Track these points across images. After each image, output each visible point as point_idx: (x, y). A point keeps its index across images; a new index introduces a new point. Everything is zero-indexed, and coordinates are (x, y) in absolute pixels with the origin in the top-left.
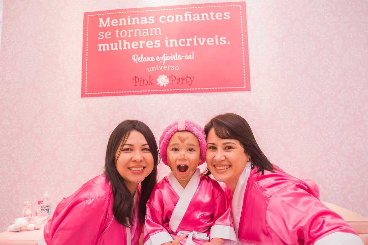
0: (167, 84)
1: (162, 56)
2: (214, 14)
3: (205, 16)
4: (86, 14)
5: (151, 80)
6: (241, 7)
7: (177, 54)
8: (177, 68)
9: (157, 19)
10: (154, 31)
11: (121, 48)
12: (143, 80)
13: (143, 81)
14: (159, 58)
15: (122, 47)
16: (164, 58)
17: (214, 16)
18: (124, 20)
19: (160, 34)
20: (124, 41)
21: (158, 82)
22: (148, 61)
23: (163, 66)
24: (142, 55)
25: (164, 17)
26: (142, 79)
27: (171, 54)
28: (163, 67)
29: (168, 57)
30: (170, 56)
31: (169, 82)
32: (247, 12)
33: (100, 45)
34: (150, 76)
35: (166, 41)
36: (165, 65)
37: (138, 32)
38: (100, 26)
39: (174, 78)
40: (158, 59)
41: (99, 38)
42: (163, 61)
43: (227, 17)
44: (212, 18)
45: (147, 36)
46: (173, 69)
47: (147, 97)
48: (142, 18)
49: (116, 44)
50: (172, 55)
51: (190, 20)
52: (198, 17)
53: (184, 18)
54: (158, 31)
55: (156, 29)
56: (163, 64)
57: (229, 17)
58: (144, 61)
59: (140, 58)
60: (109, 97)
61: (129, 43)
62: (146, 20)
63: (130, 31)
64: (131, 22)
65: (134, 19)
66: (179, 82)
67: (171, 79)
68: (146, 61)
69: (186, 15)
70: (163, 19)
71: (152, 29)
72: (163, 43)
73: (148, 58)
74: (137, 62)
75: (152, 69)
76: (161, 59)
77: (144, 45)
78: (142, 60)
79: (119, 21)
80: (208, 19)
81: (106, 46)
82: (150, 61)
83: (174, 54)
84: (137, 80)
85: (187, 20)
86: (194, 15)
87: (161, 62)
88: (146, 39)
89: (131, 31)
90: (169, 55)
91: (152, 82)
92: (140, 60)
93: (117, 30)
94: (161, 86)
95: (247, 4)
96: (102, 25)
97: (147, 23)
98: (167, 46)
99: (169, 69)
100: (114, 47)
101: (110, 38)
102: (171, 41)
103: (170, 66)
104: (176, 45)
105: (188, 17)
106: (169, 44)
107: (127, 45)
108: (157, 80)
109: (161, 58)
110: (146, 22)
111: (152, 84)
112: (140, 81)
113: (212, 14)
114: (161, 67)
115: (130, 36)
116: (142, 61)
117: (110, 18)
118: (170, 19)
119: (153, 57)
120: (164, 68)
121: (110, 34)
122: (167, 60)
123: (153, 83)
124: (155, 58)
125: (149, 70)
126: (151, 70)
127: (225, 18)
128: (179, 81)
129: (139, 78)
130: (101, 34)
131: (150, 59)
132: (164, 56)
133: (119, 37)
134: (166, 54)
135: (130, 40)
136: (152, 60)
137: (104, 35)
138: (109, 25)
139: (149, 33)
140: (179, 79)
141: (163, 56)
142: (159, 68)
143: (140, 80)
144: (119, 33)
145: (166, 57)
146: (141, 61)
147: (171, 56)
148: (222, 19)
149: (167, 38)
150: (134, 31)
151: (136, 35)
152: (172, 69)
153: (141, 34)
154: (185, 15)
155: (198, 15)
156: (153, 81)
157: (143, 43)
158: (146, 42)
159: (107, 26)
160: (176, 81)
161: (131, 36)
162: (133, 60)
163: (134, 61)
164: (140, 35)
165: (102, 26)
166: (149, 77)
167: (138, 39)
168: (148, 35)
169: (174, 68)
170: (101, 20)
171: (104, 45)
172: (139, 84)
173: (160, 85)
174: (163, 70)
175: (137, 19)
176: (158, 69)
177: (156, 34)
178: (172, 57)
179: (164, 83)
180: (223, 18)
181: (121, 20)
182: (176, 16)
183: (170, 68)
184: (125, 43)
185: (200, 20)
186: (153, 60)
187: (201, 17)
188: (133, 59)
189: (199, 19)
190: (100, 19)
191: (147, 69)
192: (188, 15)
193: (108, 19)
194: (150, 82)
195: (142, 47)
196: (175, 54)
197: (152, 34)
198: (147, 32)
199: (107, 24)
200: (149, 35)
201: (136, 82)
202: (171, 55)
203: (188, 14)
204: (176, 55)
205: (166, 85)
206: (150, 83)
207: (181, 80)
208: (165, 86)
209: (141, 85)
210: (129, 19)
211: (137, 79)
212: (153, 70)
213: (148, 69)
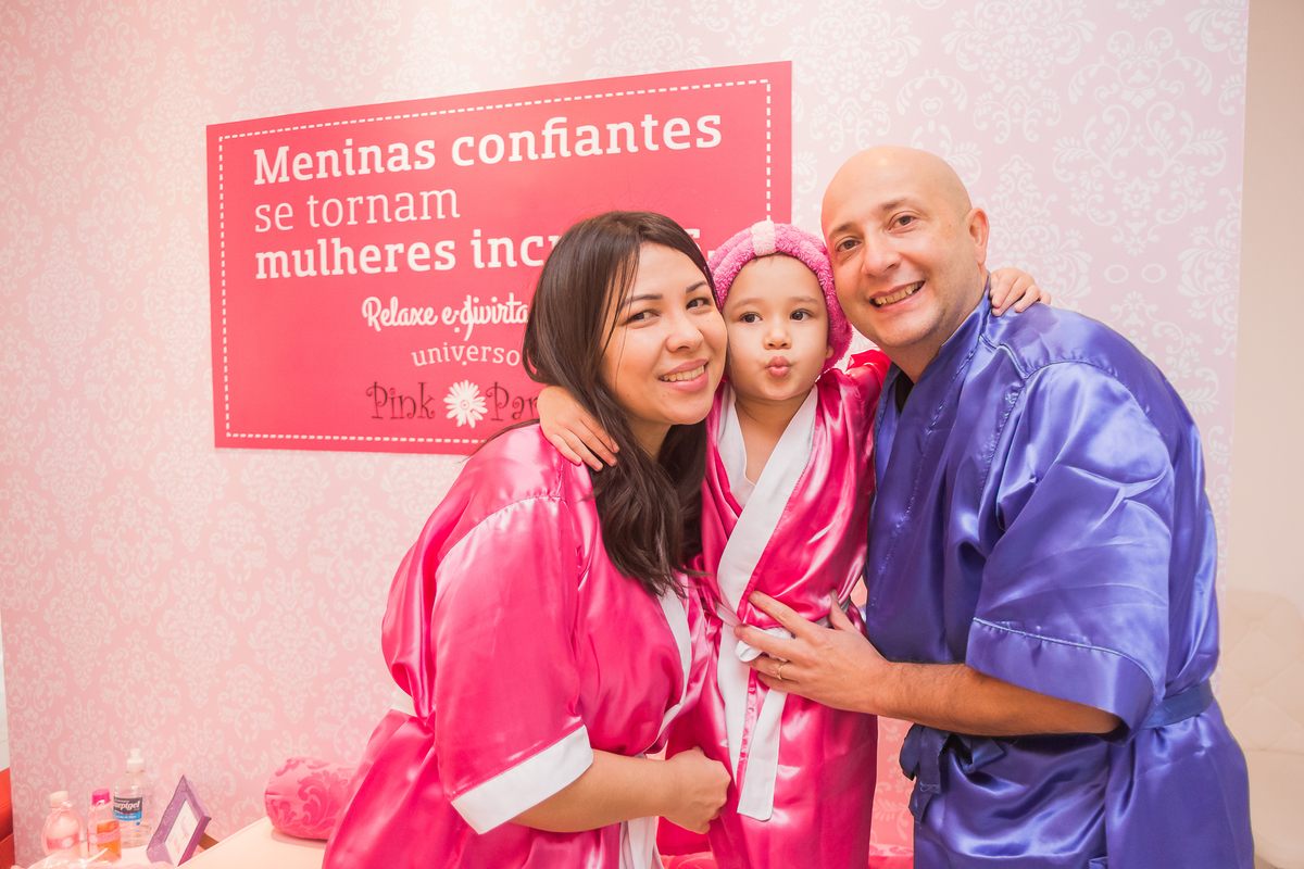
0: (481, 418)
1: (461, 307)
2: (656, 123)
3: (622, 134)
4: (213, 132)
5: (426, 399)
6: (769, 89)
7: (515, 300)
8: (513, 358)
9: (442, 152)
10: (433, 199)
11: (325, 272)
12: (401, 397)
13: (402, 403)
14: (453, 314)
15: (331, 266)
16: (470, 313)
17: (658, 135)
18: (333, 154)
19: (455, 215)
20: (336, 241)
21: (449, 407)
22: (414, 324)
23: (467, 345)
24: (394, 301)
25: (470, 141)
26: (397, 394)
27: (494, 299)
28: (465, 351)
29: (482, 308)
30: (488, 308)
31: (485, 411)
32: (793, 112)
33: (261, 257)
34: (422, 384)
35: (477, 244)
36: (473, 341)
37: (378, 203)
38: (259, 181)
39: (501, 398)
40: (449, 319)
41: (258, 229)
42: (467, 325)
43: (708, 138)
44: (651, 146)
45: (410, 220)
46: (498, 359)
47: (413, 460)
48: (392, 148)
49: (310, 253)
50: (495, 304)
51: (565, 153)
52: (595, 140)
53: (540, 148)
54: (444, 201)
55: (439, 195)
56: (466, 339)
57: (717, 137)
58: (400, 322)
59: (386, 310)
60: (298, 452)
61: (349, 251)
62: (404, 157)
63: (352, 201)
64: (357, 165)
65: (364, 151)
66: (521, 412)
67: (493, 398)
68: (406, 323)
69: (548, 132)
70: (466, 152)
71: (425, 195)
72: (463, 253)
73: (414, 310)
74: (378, 329)
75: (427, 359)
76: (458, 317)
77: (401, 259)
78: (396, 320)
79: (316, 161)
80: (632, 148)
81: (279, 260)
82: (422, 323)
83: (504, 300)
84: (381, 396)
85: (553, 156)
86: (580, 131)
87: (457, 330)
88: (407, 233)
89: (357, 203)
90: (485, 302)
91: (430, 406)
92: (388, 321)
93: (312, 197)
94: (459, 424)
95: (798, 77)
96: (264, 176)
97: (408, 168)
98: (479, 264)
99: (484, 359)
100: (305, 266)
101: (291, 227)
102: (494, 243)
103: (490, 349)
104: (512, 263)
105: (556, 139)
106: (486, 257)
107: (344, 257)
108: (446, 400)
109: (457, 312)
110: (406, 167)
111: (430, 415)
112: (389, 401)
113: (649, 123)
114: (458, 350)
115: (352, 222)
116: (396, 324)
117: (287, 148)
118: (493, 150)
119: (430, 310)
120: (469, 353)
121: (291, 215)
122: (478, 322)
123: (433, 412)
124: (438, 312)
125: (420, 361)
126: (424, 363)
127: (700, 143)
128: (519, 409)
129: (388, 390)
130: (263, 212)
131: (422, 318)
132: (468, 304)
133: (318, 225)
134: (476, 300)
135: (355, 237)
136: (426, 321)
137: (271, 215)
138: (285, 178)
139: (418, 211)
140: (519, 400)
141: (464, 306)
142: (450, 352)
143: (389, 396)
144: (318, 208)
145: (476, 308)
146: (392, 322)
147: (494, 308)
148: (687, 145)
149: (477, 233)
150: (366, 202)
151: (372, 220)
152: (494, 360)
153: (391, 215)
154: (544, 133)
155: (594, 130)
156: (431, 401)
157: (396, 251)
158: (406, 249)
159: (281, 180)
160: (510, 409)
161: (356, 223)
162: (367, 319)
163: (370, 324)
164: (387, 220)
165: (263, 182)
166: (419, 386)
167: (382, 234)
168: (412, 217)
169: (504, 355)
170: (260, 154)
171: (272, 256)
172: (386, 411)
173: (454, 420)
174: (465, 363)
175: (376, 150)
176: (447, 359)
177: (440, 216)
178: (497, 310)
179: (468, 411)
180: (693, 144)
181: (322, 155)
182: (512, 135)
183: (490, 355)
184: (338, 251)
185: (600, 152)
186: (431, 320)
187: (604, 143)
188: (365, 315)
189: (596, 150)
190: (256, 152)
191: (412, 357)
192: (556, 131)
193: (283, 151)
194: (422, 406)
195: (395, 269)
196: (508, 300)
197: (426, 217)
198: (411, 207)
199: (279, 175)
200: (415, 218)
201: (377, 404)
202: (491, 304)
203: (555, 126)
204: (512, 303)
205: (477, 422)
206: (424, 411)
207: (527, 404)
208: (473, 425)
209: (393, 418)
210: (348, 153)
211: (380, 393)
212: (432, 362)
213: (414, 354)
